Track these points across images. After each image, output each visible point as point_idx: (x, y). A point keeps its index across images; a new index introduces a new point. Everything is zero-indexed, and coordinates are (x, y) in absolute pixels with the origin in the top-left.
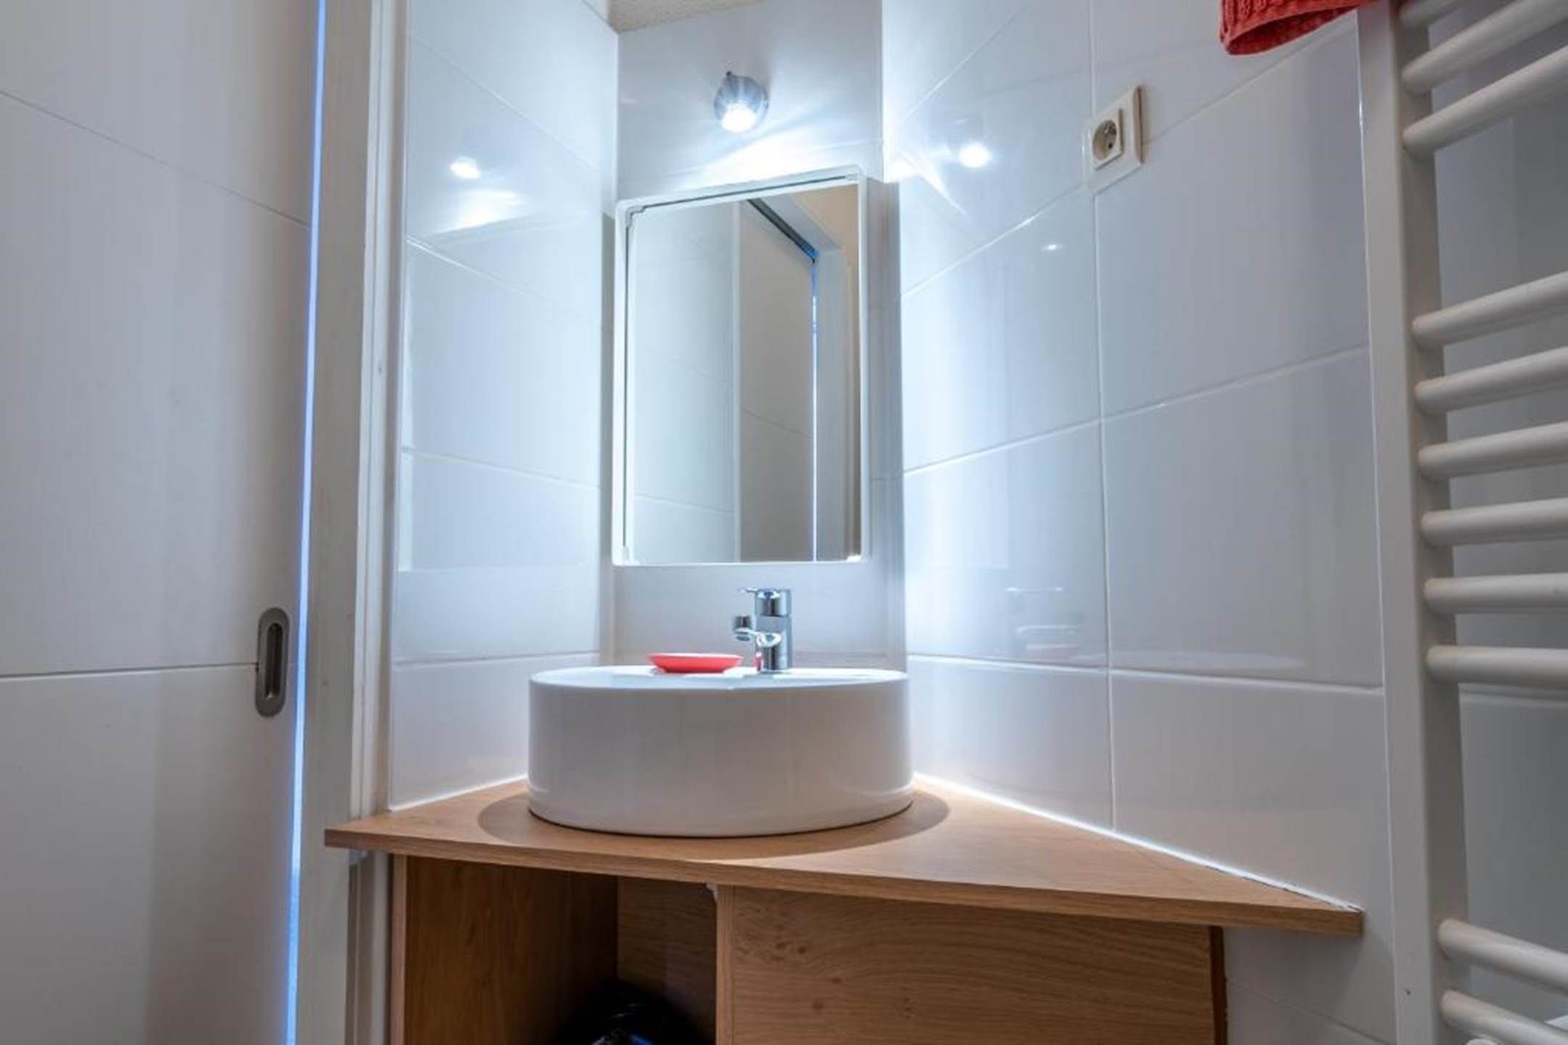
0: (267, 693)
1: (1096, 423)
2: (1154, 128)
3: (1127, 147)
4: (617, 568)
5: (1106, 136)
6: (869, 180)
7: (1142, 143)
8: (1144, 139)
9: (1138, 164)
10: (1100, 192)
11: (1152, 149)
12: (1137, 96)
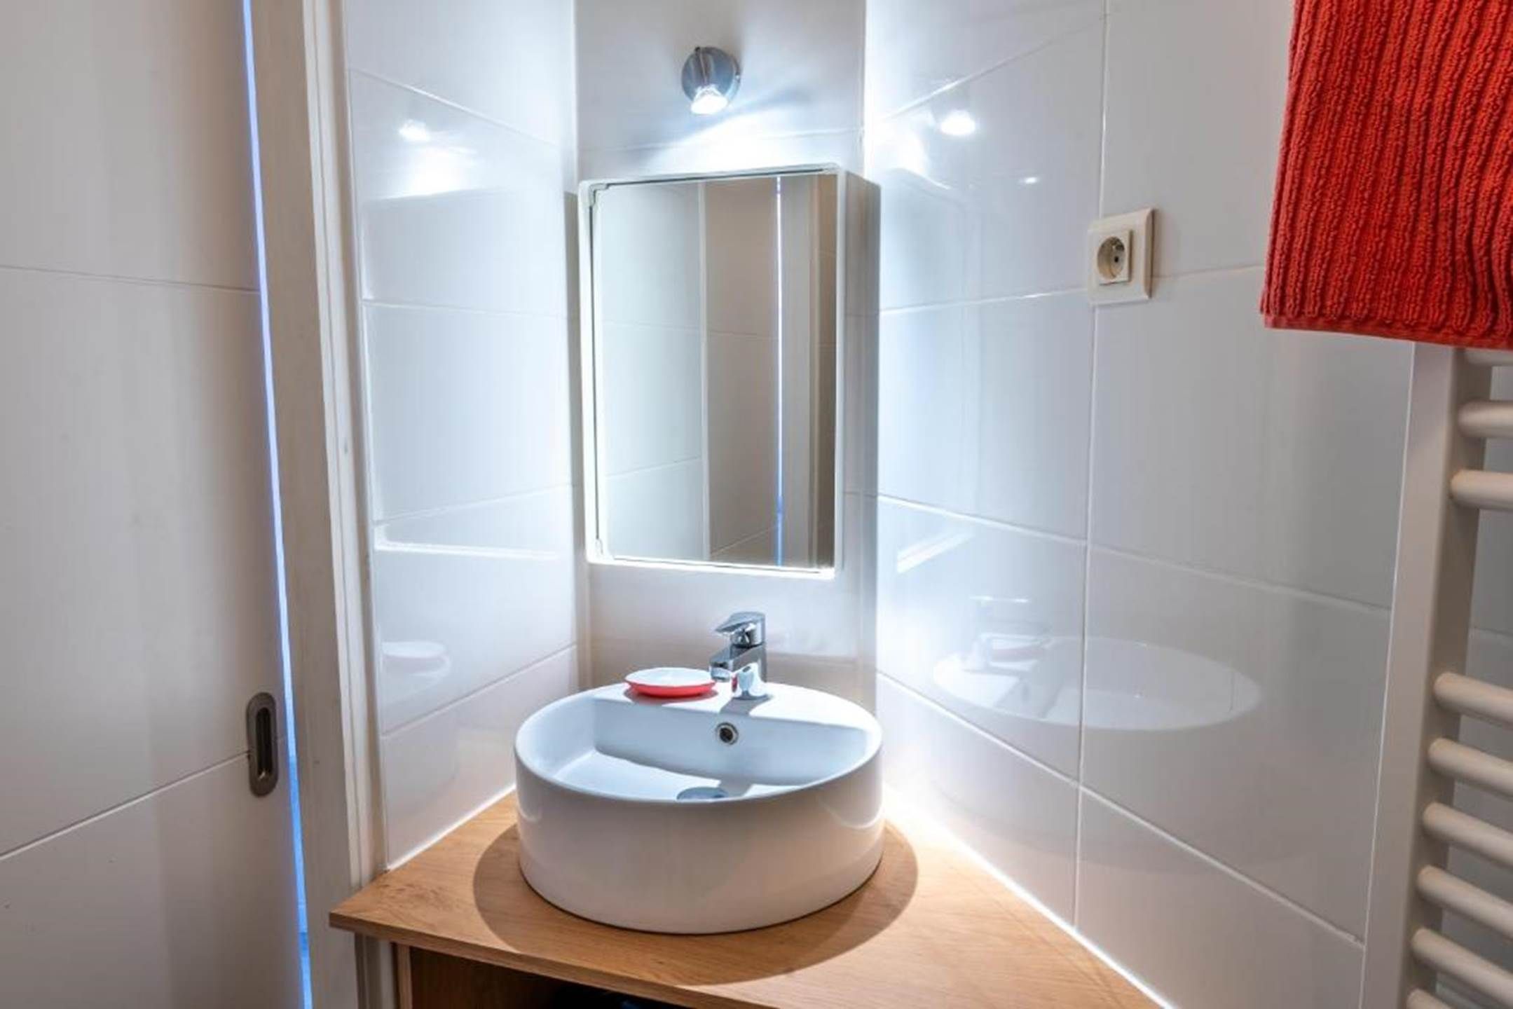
0: (260, 773)
1: (1083, 543)
2: (1167, 265)
3: (1135, 274)
4: (591, 565)
5: (1112, 252)
6: (848, 174)
7: (1152, 276)
8: (1155, 271)
9: (1146, 297)
10: (1102, 306)
11: (1163, 288)
12: (1151, 222)
